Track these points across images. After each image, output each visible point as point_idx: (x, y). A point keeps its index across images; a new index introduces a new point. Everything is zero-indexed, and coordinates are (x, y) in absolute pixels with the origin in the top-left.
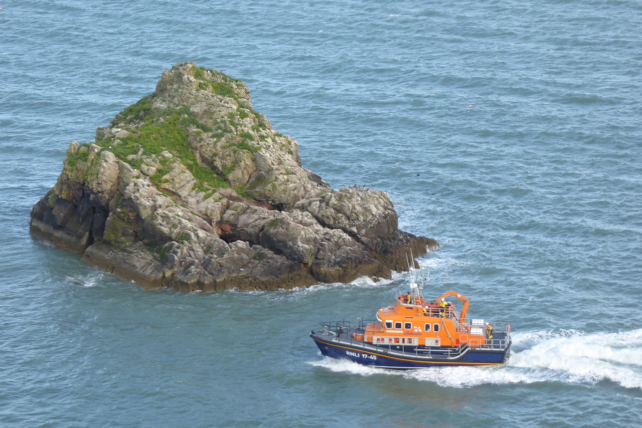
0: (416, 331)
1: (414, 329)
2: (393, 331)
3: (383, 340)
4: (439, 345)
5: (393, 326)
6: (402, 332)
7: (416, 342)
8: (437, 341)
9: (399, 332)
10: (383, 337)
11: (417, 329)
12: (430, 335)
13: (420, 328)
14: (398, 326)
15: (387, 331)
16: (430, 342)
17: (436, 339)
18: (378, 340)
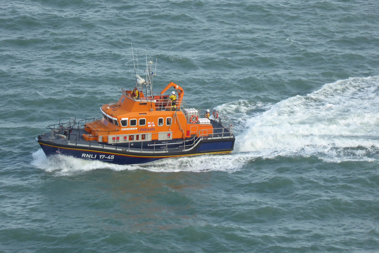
0: (149, 126)
1: (148, 124)
2: (128, 129)
3: (118, 138)
4: (171, 138)
5: (129, 123)
6: (137, 128)
7: (149, 138)
8: (169, 135)
9: (133, 129)
10: (118, 135)
11: (150, 124)
12: (162, 129)
13: (153, 123)
14: (133, 123)
15: (122, 129)
16: (162, 136)
17: (169, 132)
18: (114, 138)
